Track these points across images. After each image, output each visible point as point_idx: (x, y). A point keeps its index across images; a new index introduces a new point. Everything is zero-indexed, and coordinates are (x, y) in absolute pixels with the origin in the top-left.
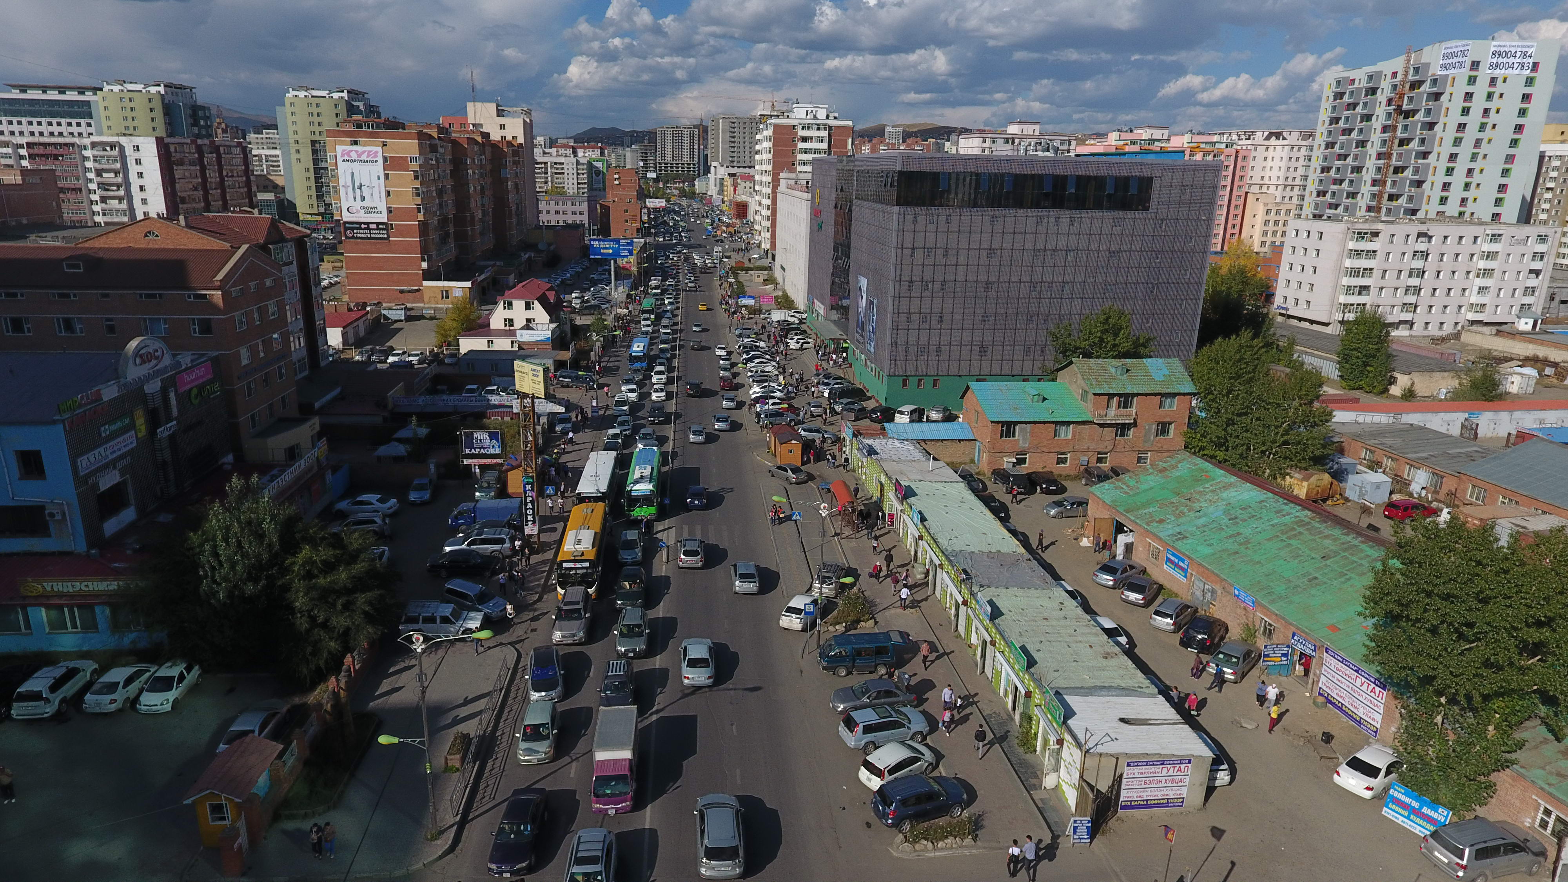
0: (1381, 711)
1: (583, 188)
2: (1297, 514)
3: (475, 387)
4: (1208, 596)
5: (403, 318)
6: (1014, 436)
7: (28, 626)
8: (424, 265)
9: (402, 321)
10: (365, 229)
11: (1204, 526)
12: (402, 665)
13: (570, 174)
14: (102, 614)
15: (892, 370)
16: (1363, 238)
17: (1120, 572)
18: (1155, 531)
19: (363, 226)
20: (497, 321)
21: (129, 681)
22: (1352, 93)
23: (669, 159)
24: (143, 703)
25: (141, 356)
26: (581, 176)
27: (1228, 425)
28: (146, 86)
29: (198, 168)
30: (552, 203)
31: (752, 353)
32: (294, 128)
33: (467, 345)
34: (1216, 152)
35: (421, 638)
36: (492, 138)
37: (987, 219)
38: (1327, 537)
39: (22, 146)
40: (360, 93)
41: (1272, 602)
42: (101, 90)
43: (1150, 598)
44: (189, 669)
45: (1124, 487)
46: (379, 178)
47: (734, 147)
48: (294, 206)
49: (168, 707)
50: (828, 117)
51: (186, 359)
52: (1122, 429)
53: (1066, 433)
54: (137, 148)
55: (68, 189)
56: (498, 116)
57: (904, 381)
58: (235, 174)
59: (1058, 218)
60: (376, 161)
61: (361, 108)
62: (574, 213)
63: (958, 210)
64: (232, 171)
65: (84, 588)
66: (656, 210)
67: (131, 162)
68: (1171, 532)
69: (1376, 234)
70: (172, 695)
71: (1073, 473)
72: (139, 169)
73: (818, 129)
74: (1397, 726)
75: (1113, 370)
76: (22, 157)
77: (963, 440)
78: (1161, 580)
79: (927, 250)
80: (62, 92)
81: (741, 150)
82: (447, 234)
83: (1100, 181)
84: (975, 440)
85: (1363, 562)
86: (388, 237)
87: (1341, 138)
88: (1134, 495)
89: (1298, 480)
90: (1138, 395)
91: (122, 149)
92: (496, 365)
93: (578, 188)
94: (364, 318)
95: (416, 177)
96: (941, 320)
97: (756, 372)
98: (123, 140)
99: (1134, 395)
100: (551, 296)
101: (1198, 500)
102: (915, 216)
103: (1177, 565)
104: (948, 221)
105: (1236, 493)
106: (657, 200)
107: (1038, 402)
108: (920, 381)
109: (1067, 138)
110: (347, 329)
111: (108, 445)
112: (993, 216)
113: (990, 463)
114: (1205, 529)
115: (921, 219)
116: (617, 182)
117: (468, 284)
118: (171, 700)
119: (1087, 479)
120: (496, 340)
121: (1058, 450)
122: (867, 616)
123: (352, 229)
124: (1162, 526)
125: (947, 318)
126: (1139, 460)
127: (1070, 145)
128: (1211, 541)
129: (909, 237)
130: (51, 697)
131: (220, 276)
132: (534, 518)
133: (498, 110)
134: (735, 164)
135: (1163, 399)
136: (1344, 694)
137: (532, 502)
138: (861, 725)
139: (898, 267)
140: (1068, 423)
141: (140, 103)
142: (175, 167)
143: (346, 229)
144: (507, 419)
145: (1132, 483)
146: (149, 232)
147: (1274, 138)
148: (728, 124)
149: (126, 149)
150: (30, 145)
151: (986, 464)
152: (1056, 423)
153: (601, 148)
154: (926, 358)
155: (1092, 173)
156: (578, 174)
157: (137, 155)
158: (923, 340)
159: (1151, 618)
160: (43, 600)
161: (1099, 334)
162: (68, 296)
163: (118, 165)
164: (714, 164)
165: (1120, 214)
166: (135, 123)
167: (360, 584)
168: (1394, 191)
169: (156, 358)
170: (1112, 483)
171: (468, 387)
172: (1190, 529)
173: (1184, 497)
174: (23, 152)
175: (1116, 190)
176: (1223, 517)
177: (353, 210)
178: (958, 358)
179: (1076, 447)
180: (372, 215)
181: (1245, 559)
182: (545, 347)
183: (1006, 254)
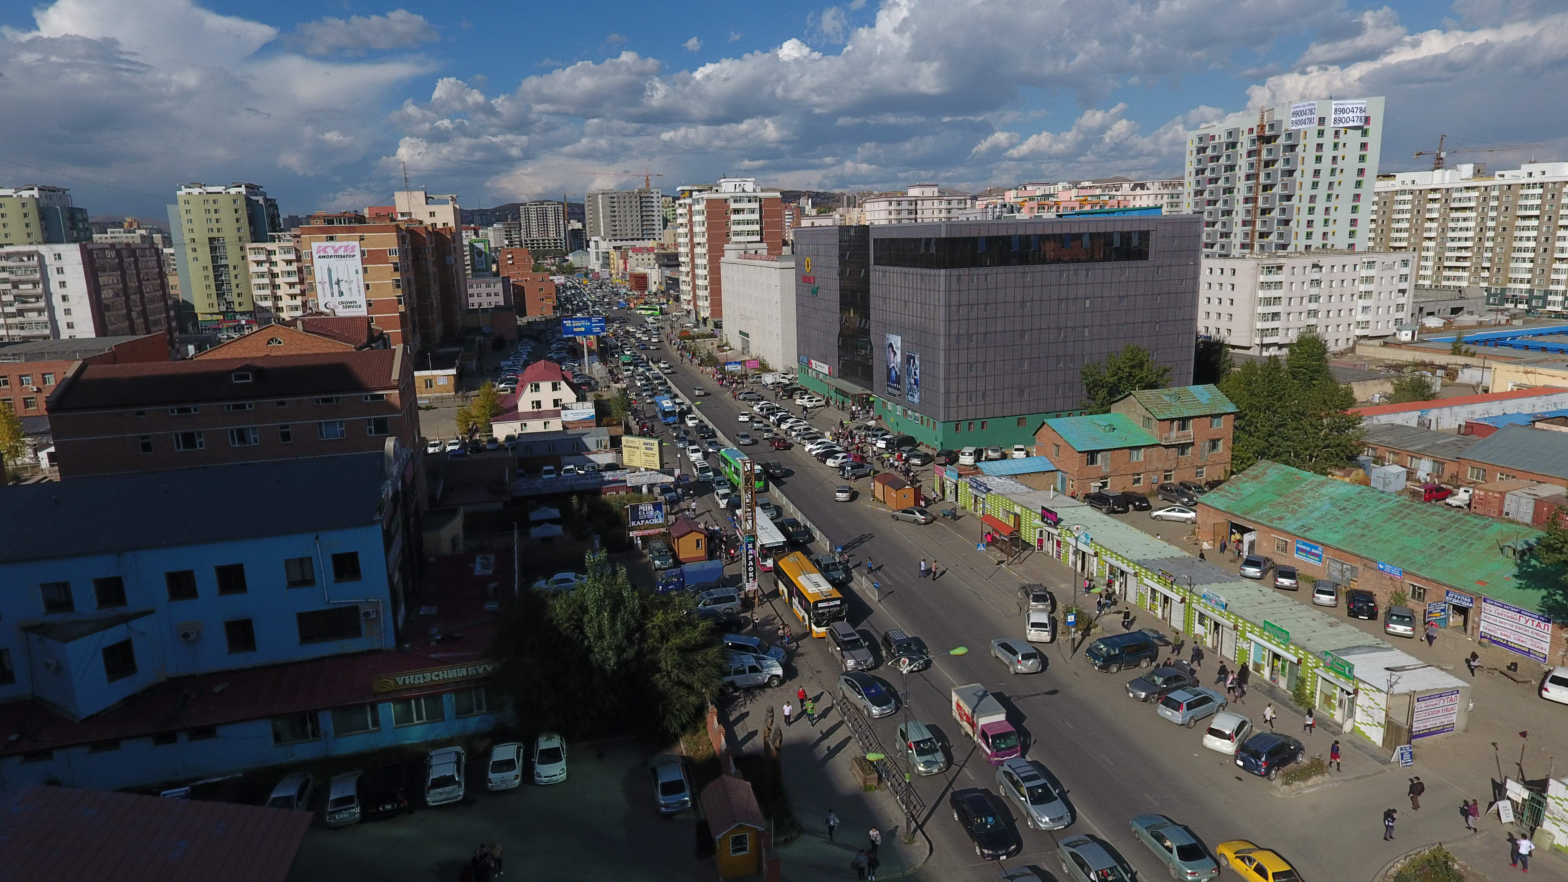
0: (1549, 641)
2: (1397, 499)
3: (552, 468)
4: (1348, 574)
6: (1097, 463)
7: (376, 723)
11: (1321, 518)
14: (449, 702)
15: (945, 416)
16: (1270, 272)
17: (1262, 564)
18: (1280, 526)
20: (524, 404)
22: (1214, 148)
23: (535, 235)
29: (119, 273)
30: (484, 285)
32: (190, 226)
33: (502, 431)
34: (1101, 203)
35: (907, 661)
37: (1019, 275)
38: (1433, 514)
40: (259, 187)
41: (1419, 569)
44: (562, 741)
45: (1230, 494)
46: (357, 272)
47: (615, 221)
48: (192, 307)
50: (755, 189)
52: (1182, 448)
53: (1139, 457)
54: (59, 257)
56: (427, 203)
57: (957, 425)
58: (151, 277)
59: (1076, 271)
60: (354, 256)
62: (488, 295)
63: (994, 270)
64: (148, 274)
65: (434, 678)
67: (51, 271)
68: (1295, 526)
69: (1280, 268)
72: (61, 278)
73: (750, 201)
74: (1564, 650)
75: (1167, 398)
81: (623, 223)
84: (1059, 470)
85: (1475, 529)
87: (1208, 186)
89: (1340, 476)
90: (1191, 418)
91: (41, 258)
92: (553, 446)
95: (396, 269)
96: (985, 368)
100: (568, 376)
101: (1302, 498)
102: (959, 276)
103: (1309, 553)
104: (986, 279)
105: (1333, 489)
107: (1107, 431)
108: (970, 424)
112: (1023, 272)
113: (1078, 489)
114: (1324, 520)
115: (965, 279)
116: (510, 262)
117: (453, 372)
120: (529, 423)
121: (1133, 472)
124: (1284, 522)
125: (990, 365)
128: (1337, 529)
129: (955, 295)
131: (395, 376)
133: (427, 198)
134: (618, 237)
135: (1212, 419)
136: (1508, 633)
137: (753, 560)
138: (1185, 704)
139: (947, 323)
140: (1139, 448)
141: (12, 209)
142: (99, 274)
146: (272, 340)
147: (1139, 188)
149: (46, 258)
152: (1131, 448)
154: (974, 403)
157: (58, 264)
158: (972, 387)
159: (1314, 596)
160: (393, 695)
161: (1128, 369)
162: (243, 406)
163: (37, 276)
164: (593, 238)
165: (1125, 264)
168: (1265, 230)
170: (1215, 492)
171: (546, 468)
172: (1310, 522)
173: (1288, 497)
175: (1121, 243)
176: (1333, 509)
177: (331, 305)
178: (1001, 401)
179: (1148, 468)
180: (352, 309)
181: (1374, 539)
182: (588, 425)
183: (1036, 305)
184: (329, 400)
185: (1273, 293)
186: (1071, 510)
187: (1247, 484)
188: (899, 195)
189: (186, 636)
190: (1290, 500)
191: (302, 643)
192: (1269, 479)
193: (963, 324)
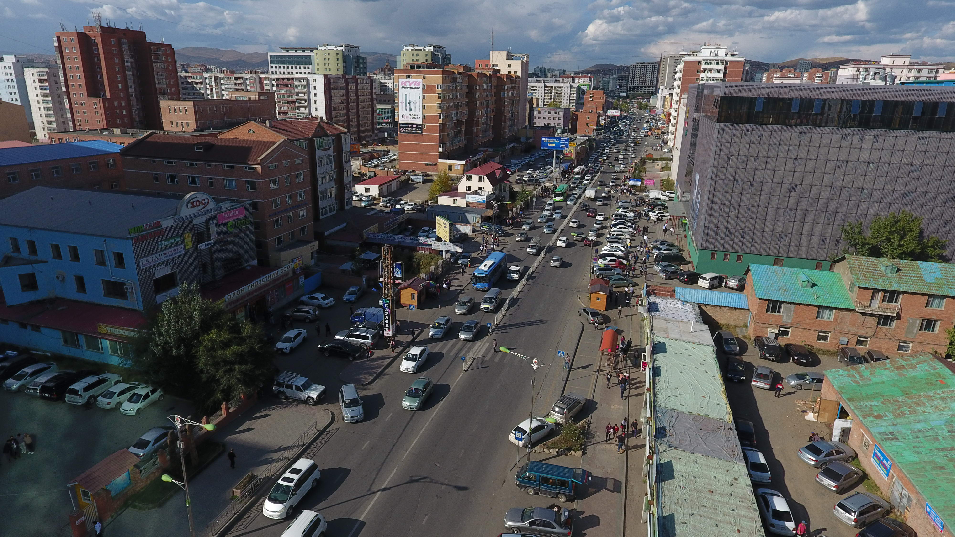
1: (573, 103)
4: (905, 501)
5: (421, 181)
6: (779, 312)
7: (102, 349)
8: (440, 150)
9: (420, 182)
10: (410, 127)
11: (920, 431)
12: (265, 413)
13: (566, 94)
14: (132, 349)
15: (704, 245)
17: (823, 454)
18: (868, 424)
19: (409, 126)
20: (462, 187)
21: (122, 393)
23: (636, 83)
24: (122, 407)
25: (192, 203)
26: (573, 95)
28: (337, 46)
29: (345, 91)
31: (619, 221)
33: (442, 201)
36: (502, 73)
37: (795, 135)
39: (273, 80)
40: (441, 47)
42: (317, 49)
43: (846, 487)
44: (153, 392)
45: (857, 376)
46: (420, 98)
49: (133, 413)
50: (726, 55)
51: (225, 206)
52: (886, 320)
53: (828, 316)
54: (315, 81)
55: (291, 102)
56: (507, 59)
57: (713, 254)
58: (365, 94)
59: (862, 136)
60: (419, 88)
61: (440, 56)
62: (554, 119)
63: (770, 127)
64: (363, 93)
65: (123, 333)
66: (614, 117)
67: (312, 88)
68: (883, 430)
70: (139, 405)
71: (832, 349)
72: (315, 92)
73: (717, 64)
75: (883, 269)
76: (273, 85)
77: (738, 309)
78: (868, 471)
79: (741, 157)
80: (303, 51)
82: (460, 132)
83: (908, 106)
84: (749, 310)
86: (422, 132)
88: (864, 386)
90: (904, 293)
91: (308, 81)
93: (570, 103)
94: (396, 180)
95: (440, 97)
96: (748, 211)
97: (613, 235)
98: (309, 76)
99: (899, 293)
100: (498, 174)
101: (924, 404)
102: (733, 130)
103: (881, 462)
104: (760, 135)
106: (614, 111)
107: (807, 287)
108: (726, 255)
109: (935, 67)
110: (383, 186)
111: (162, 253)
112: (801, 133)
113: (755, 330)
114: (920, 435)
115: (738, 133)
116: (591, 99)
117: (463, 162)
118: (136, 409)
119: (841, 357)
120: (457, 199)
121: (819, 329)
122: (577, 447)
123: (404, 127)
124: (877, 421)
125: (753, 210)
126: (900, 348)
127: (936, 72)
128: (921, 449)
129: (726, 146)
130: (83, 394)
131: (261, 158)
133: (507, 56)
135: (931, 299)
137: (388, 315)
139: (715, 169)
140: (832, 309)
141: (333, 57)
142: (332, 91)
143: (401, 127)
144: (427, 253)
145: (866, 374)
146: (250, 130)
148: (673, 62)
149: (310, 81)
150: (277, 79)
151: (752, 330)
152: (820, 307)
153: (589, 77)
154: (732, 238)
155: (901, 98)
156: (571, 94)
157: (314, 84)
158: (731, 225)
159: (834, 508)
160: (106, 336)
162: (193, 164)
163: (306, 90)
164: (661, 87)
165: (926, 134)
166: (330, 67)
169: (203, 204)
170: (848, 370)
171: (424, 228)
172: (904, 432)
173: (911, 398)
174: (274, 83)
175: (923, 113)
176: (944, 427)
177: (405, 116)
178: (760, 241)
179: (837, 329)
180: (415, 119)
181: (950, 477)
182: (481, 206)
183: (811, 164)
184: (230, 167)
186: (690, 346)
187: (887, 372)
189: (58, 278)
190: (909, 401)
191: (105, 296)
192: (912, 373)
193: (730, 172)
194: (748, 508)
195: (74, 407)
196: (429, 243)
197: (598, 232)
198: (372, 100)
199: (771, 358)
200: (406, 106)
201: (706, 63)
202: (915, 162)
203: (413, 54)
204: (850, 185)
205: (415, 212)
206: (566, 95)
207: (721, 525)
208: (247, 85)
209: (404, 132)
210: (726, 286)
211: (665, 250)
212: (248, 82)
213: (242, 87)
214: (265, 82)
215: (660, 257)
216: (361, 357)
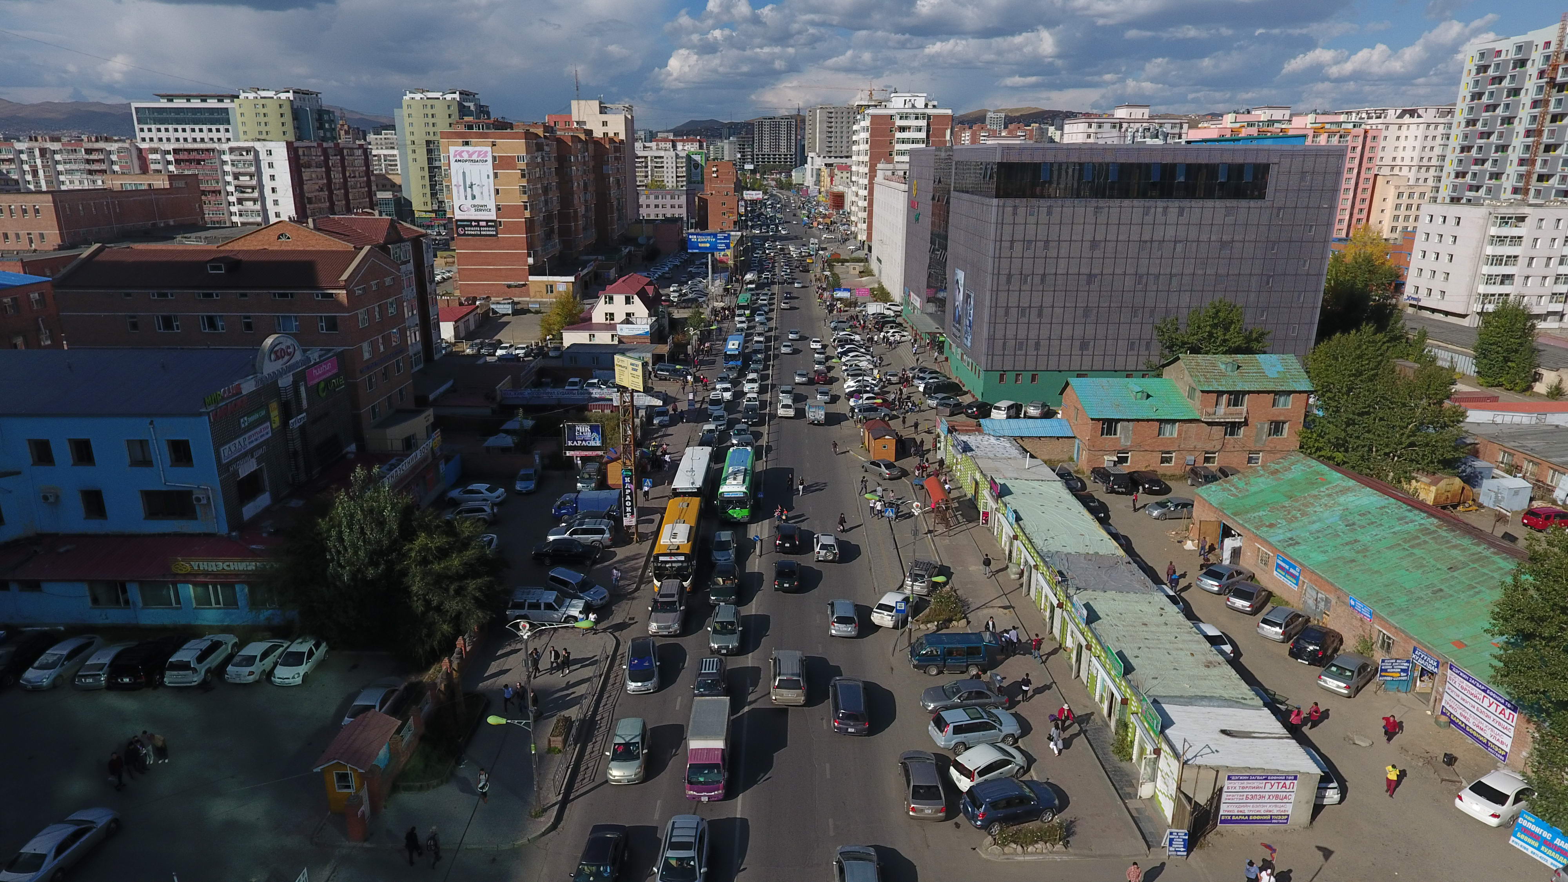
0: (1512, 735)
1: (682, 181)
2: (1422, 522)
3: (577, 380)
4: (1322, 605)
5: (510, 312)
6: (1115, 434)
7: (178, 601)
8: (531, 261)
9: (509, 315)
10: (475, 226)
11: (1318, 532)
12: (508, 649)
13: (670, 168)
14: (242, 591)
15: (989, 365)
16: (1507, 223)
17: (1225, 577)
18: (1264, 535)
19: (473, 224)
20: (598, 315)
21: (265, 655)
22: (1498, 66)
23: (766, 150)
24: (277, 676)
25: (277, 353)
26: (680, 169)
27: (1348, 425)
28: (277, 92)
29: (324, 169)
30: (652, 197)
31: (847, 346)
32: (411, 129)
33: (571, 338)
34: (1342, 132)
35: (528, 626)
36: (595, 135)
37: (1091, 210)
38: (1455, 547)
39: (169, 152)
40: (471, 94)
41: (1392, 614)
42: (238, 97)
43: (1258, 605)
44: (317, 646)
45: (1232, 489)
46: (488, 177)
47: (831, 137)
48: (410, 203)
49: (299, 680)
50: (926, 106)
51: (314, 355)
52: (1232, 428)
53: (1172, 432)
54: (270, 153)
55: (209, 192)
56: (601, 113)
57: (1002, 376)
58: (357, 174)
59: (1166, 208)
60: (486, 161)
61: (472, 108)
62: (672, 206)
63: (1060, 202)
64: (354, 171)
65: (226, 568)
66: (754, 202)
67: (264, 165)
68: (1282, 537)
69: (1522, 219)
70: (302, 669)
71: (1178, 472)
72: (271, 172)
73: (917, 118)
74: (1528, 750)
75: (1223, 367)
76: (169, 163)
77: (1062, 437)
78: (1271, 587)
79: (1027, 243)
80: (204, 101)
81: (838, 139)
82: (552, 230)
83: (1211, 169)
84: (1074, 437)
85: (1495, 575)
86: (497, 234)
87: (1484, 114)
88: (1243, 498)
89: (1426, 484)
90: (1249, 392)
91: (257, 153)
92: (597, 358)
93: (677, 181)
94: (474, 313)
95: (523, 176)
96: (1040, 315)
97: (851, 366)
98: (258, 145)
99: (1244, 393)
100: (650, 291)
101: (1312, 504)
102: (1015, 207)
103: (1288, 572)
104: (1049, 213)
105: (1354, 498)
106: (754, 192)
107: (1141, 399)
108: (1017, 375)
109: (1178, 121)
110: (459, 323)
111: (246, 436)
112: (1097, 207)
113: (1089, 461)
114: (1319, 535)
115: (1021, 211)
116: (715, 175)
117: (571, 279)
118: (302, 674)
119: (1193, 479)
120: (597, 334)
121: (1162, 449)
122: (959, 615)
123: (464, 226)
124: (1272, 531)
125: (1047, 312)
126: (1250, 460)
127: (1181, 128)
128: (1326, 548)
129: (1007, 229)
130: (198, 667)
131: (345, 277)
132: (632, 509)
133: (600, 107)
134: (832, 154)
135: (1277, 397)
136: (1468, 714)
137: (630, 494)
138: (951, 726)
139: (997, 261)
140: (1173, 421)
141: (272, 109)
142: (303, 170)
143: (458, 227)
144: (608, 411)
145: (1241, 485)
146: (282, 235)
147: (1408, 116)
148: (825, 115)
149: (260, 154)
150: (176, 151)
151: (1085, 463)
152: (1161, 421)
153: (700, 141)
154: (1023, 352)
155: (1203, 160)
156: (677, 167)
157: (269, 159)
158: (1022, 334)
159: (1258, 626)
160: (189, 578)
161: (1208, 329)
162: (211, 295)
163: (253, 169)
164: (811, 154)
165: (1233, 203)
166: (267, 129)
167: (471, 571)
168: (1545, 171)
169: (289, 354)
170: (1220, 484)
171: (571, 380)
172: (1303, 535)
173: (1297, 501)
174: (170, 158)
175: (1229, 178)
176: (1340, 523)
177: (464, 208)
178: (1057, 353)
179: (1182, 446)
180: (482, 213)
181: (1363, 568)
182: (643, 341)
183: (1111, 246)
184: (286, 295)
185: (1507, 250)
186: (1036, 484)
187: (1263, 479)
188: (1105, 116)
189: (46, 498)
190: (1297, 504)
191: (146, 518)
192: (1289, 476)
193: (1017, 263)
194: (1189, 633)
195: (181, 690)
196: (608, 397)
197: (827, 364)
198: (369, 184)
199: (1120, 490)
200: (465, 190)
201: (901, 118)
202: (1225, 238)
203: (425, 106)
204: (1156, 271)
205: (531, 358)
206: (670, 170)
207: (1173, 652)
208: (113, 163)
209: (464, 235)
210: (1025, 416)
211: (930, 378)
212: (114, 158)
213: (103, 167)
214: (151, 156)
215: (931, 388)
216: (603, 559)
